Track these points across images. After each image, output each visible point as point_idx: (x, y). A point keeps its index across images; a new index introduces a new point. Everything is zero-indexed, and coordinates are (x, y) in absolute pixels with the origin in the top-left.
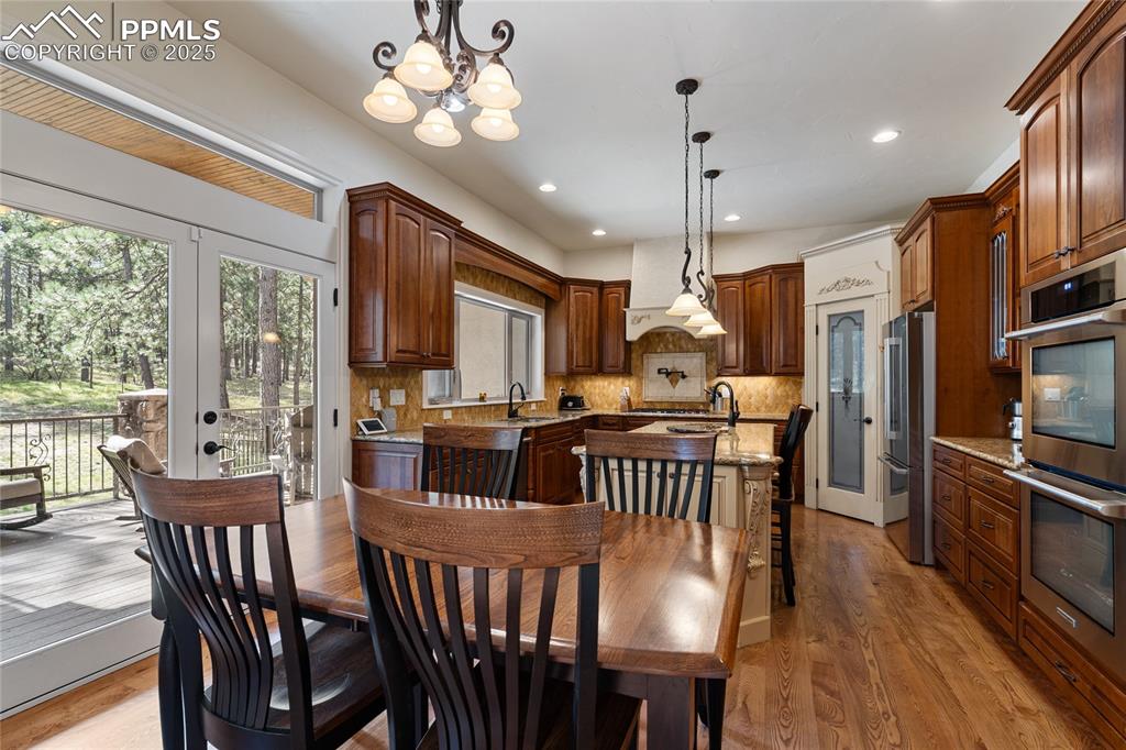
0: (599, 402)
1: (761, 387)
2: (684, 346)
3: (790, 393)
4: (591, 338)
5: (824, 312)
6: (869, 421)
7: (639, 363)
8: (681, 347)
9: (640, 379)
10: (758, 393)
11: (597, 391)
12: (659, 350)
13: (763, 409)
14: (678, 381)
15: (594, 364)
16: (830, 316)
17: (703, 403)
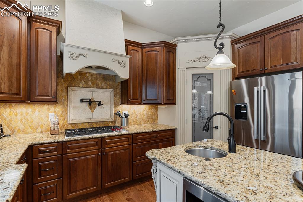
0: (22, 128)
1: (142, 111)
2: (100, 84)
3: (154, 113)
4: (19, 65)
5: (190, 72)
6: (216, 128)
7: (64, 94)
8: (97, 85)
9: (65, 106)
10: (140, 113)
11: (19, 117)
12: (81, 85)
13: (143, 122)
14: (95, 108)
15: (23, 93)
16: (193, 75)
17: (112, 122)
